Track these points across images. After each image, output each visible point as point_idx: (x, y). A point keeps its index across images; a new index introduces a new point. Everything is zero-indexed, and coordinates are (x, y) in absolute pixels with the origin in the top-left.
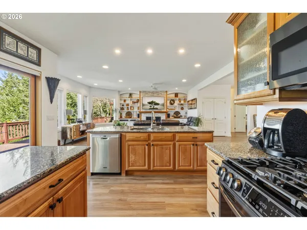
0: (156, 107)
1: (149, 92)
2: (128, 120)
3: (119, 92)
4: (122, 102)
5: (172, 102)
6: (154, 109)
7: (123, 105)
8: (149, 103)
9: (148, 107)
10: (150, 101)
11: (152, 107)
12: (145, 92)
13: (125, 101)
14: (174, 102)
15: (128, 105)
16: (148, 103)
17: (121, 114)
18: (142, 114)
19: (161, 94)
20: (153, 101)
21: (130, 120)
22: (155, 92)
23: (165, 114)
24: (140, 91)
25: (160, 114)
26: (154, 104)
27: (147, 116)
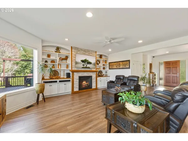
0: (88, 66)
1: (81, 50)
2: (56, 82)
3: (43, 41)
4: (45, 57)
5: (98, 62)
6: (86, 67)
7: (46, 62)
8: (83, 61)
9: (81, 65)
10: (83, 59)
11: (85, 66)
12: (77, 49)
13: (49, 56)
14: (100, 63)
15: (53, 61)
16: (81, 61)
19: (92, 53)
20: (86, 60)
21: (60, 81)
22: (87, 51)
23: (95, 73)
24: (72, 47)
25: (91, 73)
26: (87, 63)
27: (80, 76)
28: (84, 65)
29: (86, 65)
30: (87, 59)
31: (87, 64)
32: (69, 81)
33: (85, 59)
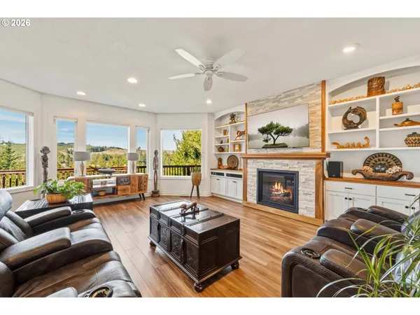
0: (281, 139)
2: (222, 174)
5: (354, 118)
6: (275, 146)
8: (263, 131)
9: (261, 140)
10: (264, 124)
11: (271, 142)
14: (363, 118)
16: (260, 130)
17: (220, 160)
18: (249, 161)
19: (301, 97)
20: (272, 124)
21: (228, 175)
22: (283, 96)
23: (314, 162)
24: (246, 104)
25: (296, 161)
26: (275, 134)
27: (260, 168)
28: (266, 141)
29: (272, 139)
30: (275, 123)
31: (275, 136)
32: (240, 176)
33: (269, 123)
